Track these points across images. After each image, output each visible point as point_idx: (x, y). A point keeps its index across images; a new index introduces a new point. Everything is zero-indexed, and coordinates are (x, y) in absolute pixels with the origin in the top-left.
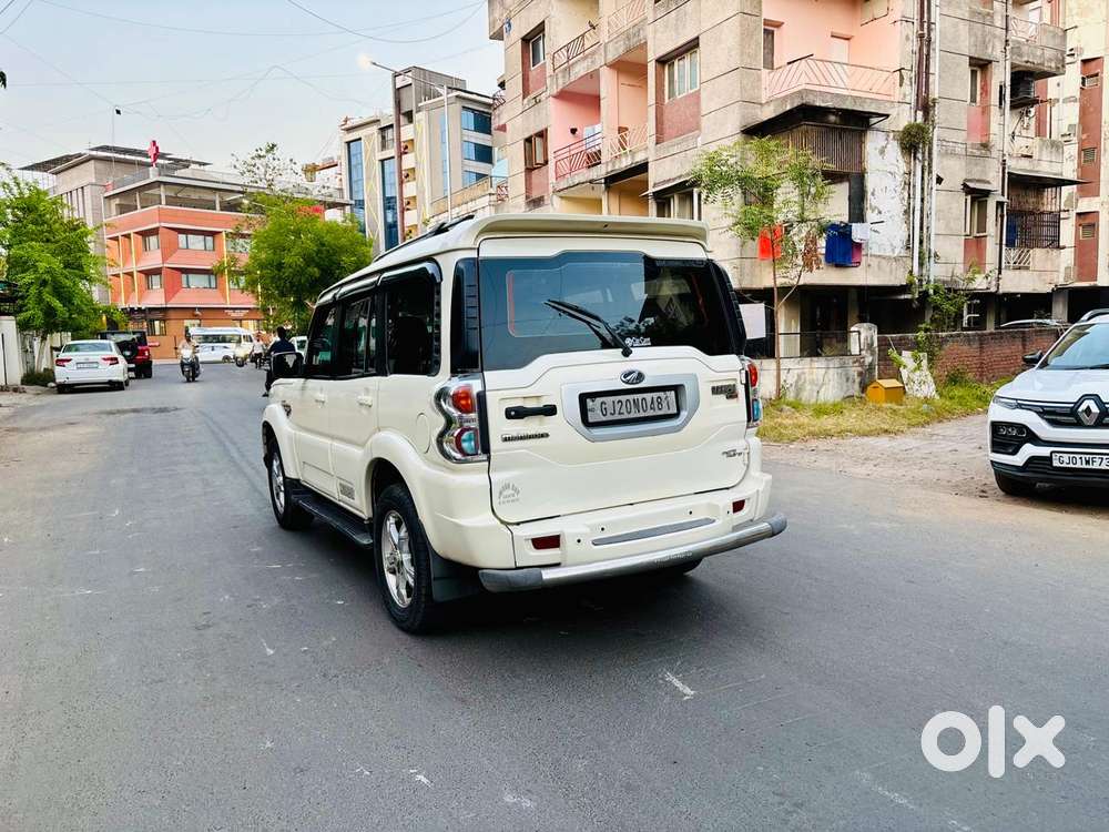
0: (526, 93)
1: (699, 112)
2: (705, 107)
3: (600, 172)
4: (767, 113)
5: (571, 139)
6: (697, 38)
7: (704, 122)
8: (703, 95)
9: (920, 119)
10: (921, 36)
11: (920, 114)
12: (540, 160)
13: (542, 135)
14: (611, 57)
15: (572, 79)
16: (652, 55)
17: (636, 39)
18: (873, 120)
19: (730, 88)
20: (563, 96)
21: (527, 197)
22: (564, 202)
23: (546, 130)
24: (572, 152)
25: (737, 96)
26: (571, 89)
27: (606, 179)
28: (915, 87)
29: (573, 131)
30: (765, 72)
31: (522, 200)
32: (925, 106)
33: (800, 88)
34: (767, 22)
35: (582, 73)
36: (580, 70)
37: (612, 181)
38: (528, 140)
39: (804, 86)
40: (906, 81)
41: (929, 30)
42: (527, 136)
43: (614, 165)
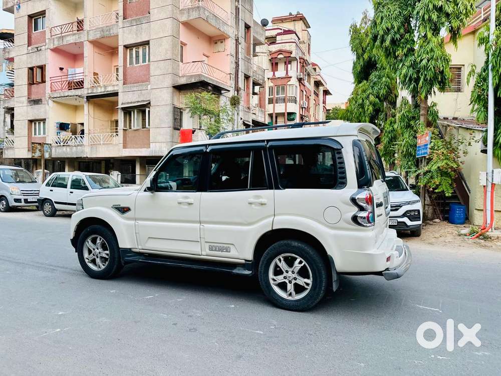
0: (29, 44)
1: (149, 74)
2: (152, 72)
3: (84, 92)
4: (183, 81)
5: (59, 73)
6: (149, 41)
7: (152, 79)
8: (152, 67)
9: (236, 95)
10: (236, 63)
11: (236, 92)
12: (39, 80)
13: (42, 68)
14: (91, 38)
15: (65, 43)
16: (121, 43)
17: (107, 33)
18: (223, 92)
19: (168, 67)
20: (56, 50)
21: (28, 98)
22: (55, 104)
23: (45, 65)
24: (63, 80)
25: (170, 71)
26: (60, 48)
27: (87, 96)
28: (234, 81)
29: (61, 69)
30: (181, 64)
31: (25, 99)
32: (238, 90)
33: (198, 73)
34: (182, 43)
35: (72, 41)
36: (71, 39)
37: (90, 98)
38: (31, 69)
39: (200, 73)
40: (232, 78)
41: (238, 61)
42: (30, 66)
43: (93, 90)
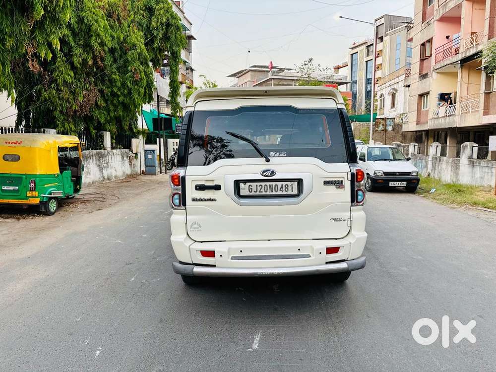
0: (424, 20)
3: (460, 57)
5: (446, 41)
12: (428, 54)
13: (430, 41)
15: (447, 10)
20: (443, 19)
21: (420, 74)
22: (439, 75)
23: (432, 38)
24: (444, 49)
26: (446, 15)
27: (461, 60)
31: (417, 76)
35: (453, 6)
36: (451, 5)
37: (464, 62)
38: (423, 45)
42: (422, 42)
43: (466, 53)
